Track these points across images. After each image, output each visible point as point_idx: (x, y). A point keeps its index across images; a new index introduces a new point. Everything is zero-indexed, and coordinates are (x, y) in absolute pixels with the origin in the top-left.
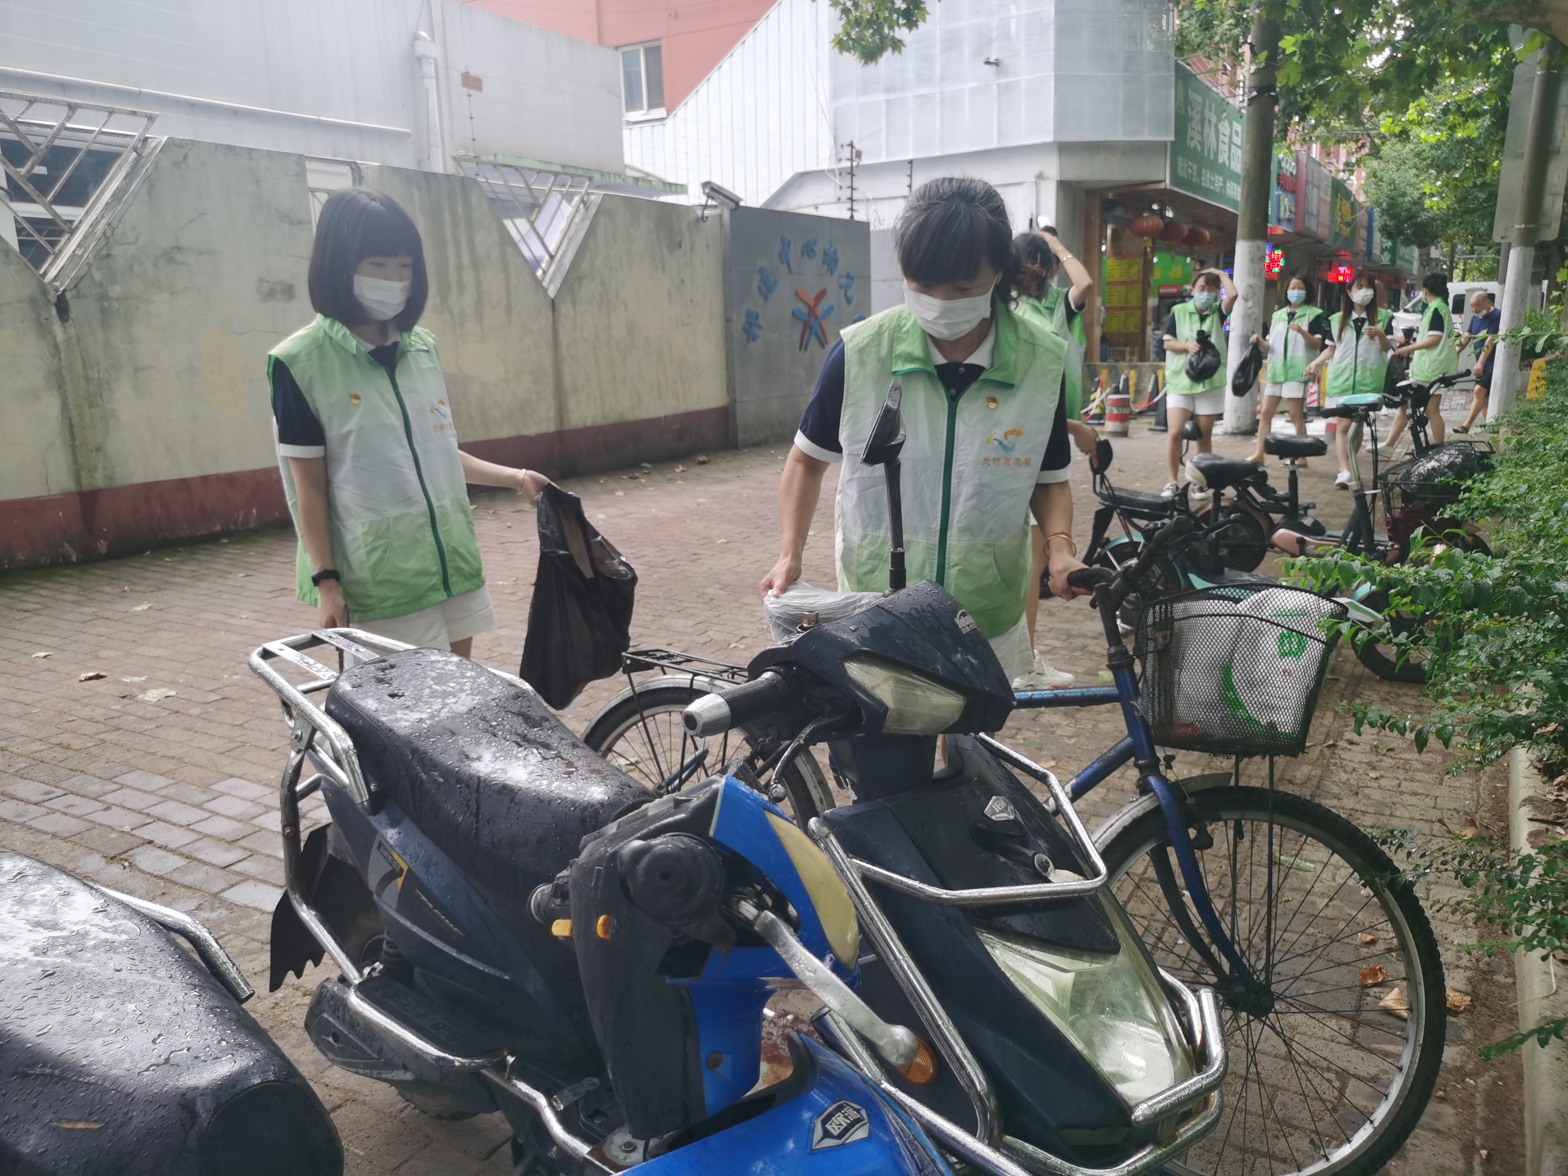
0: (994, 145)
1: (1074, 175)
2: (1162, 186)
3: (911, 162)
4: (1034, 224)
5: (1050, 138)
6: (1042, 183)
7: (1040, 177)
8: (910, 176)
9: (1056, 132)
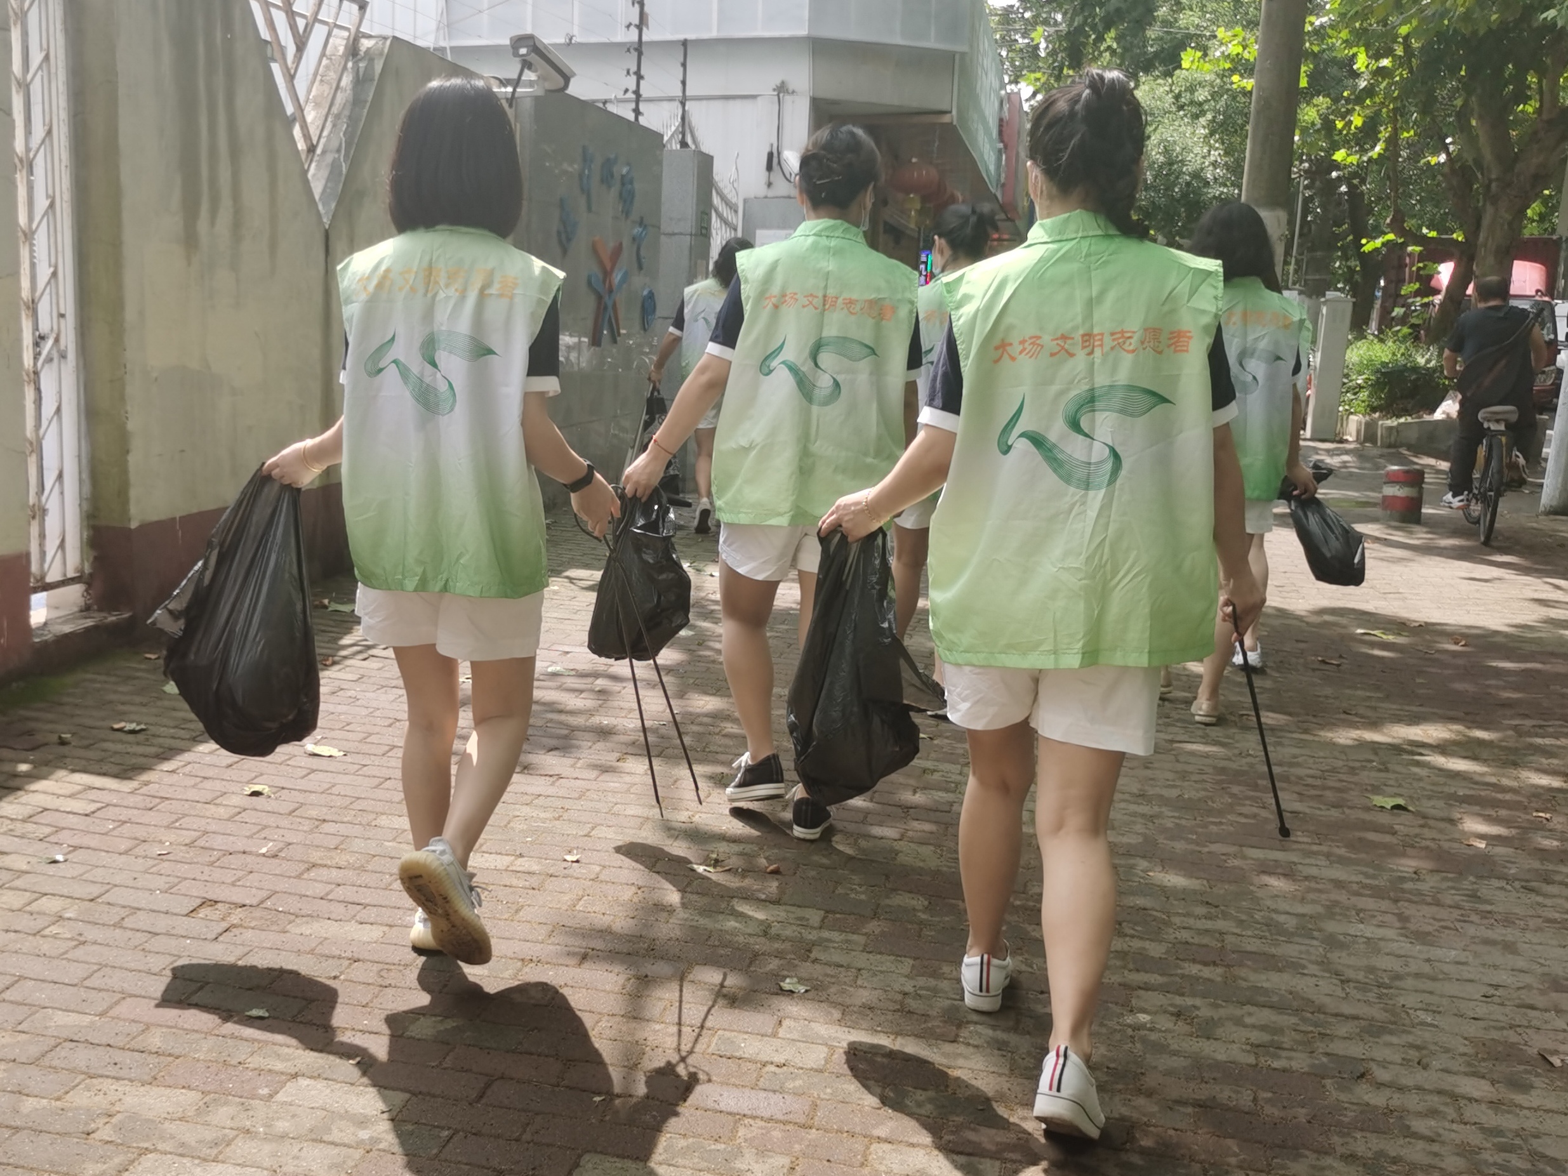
0: (714, 34)
1: (831, 91)
2: (946, 119)
3: (685, 43)
4: (775, 160)
5: (803, 32)
6: (788, 99)
7: (782, 89)
8: (684, 65)
9: (812, 21)
